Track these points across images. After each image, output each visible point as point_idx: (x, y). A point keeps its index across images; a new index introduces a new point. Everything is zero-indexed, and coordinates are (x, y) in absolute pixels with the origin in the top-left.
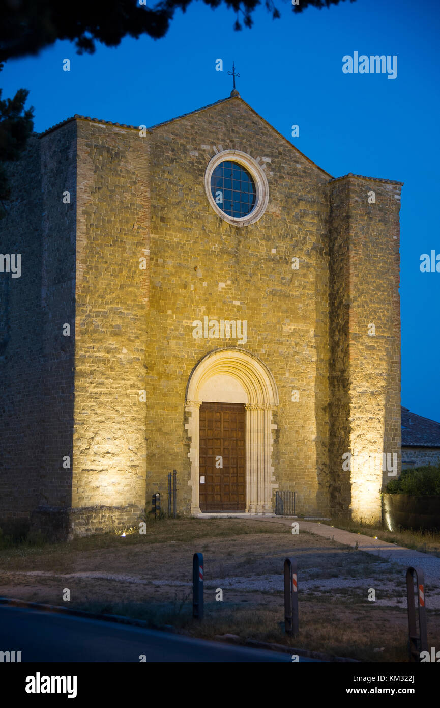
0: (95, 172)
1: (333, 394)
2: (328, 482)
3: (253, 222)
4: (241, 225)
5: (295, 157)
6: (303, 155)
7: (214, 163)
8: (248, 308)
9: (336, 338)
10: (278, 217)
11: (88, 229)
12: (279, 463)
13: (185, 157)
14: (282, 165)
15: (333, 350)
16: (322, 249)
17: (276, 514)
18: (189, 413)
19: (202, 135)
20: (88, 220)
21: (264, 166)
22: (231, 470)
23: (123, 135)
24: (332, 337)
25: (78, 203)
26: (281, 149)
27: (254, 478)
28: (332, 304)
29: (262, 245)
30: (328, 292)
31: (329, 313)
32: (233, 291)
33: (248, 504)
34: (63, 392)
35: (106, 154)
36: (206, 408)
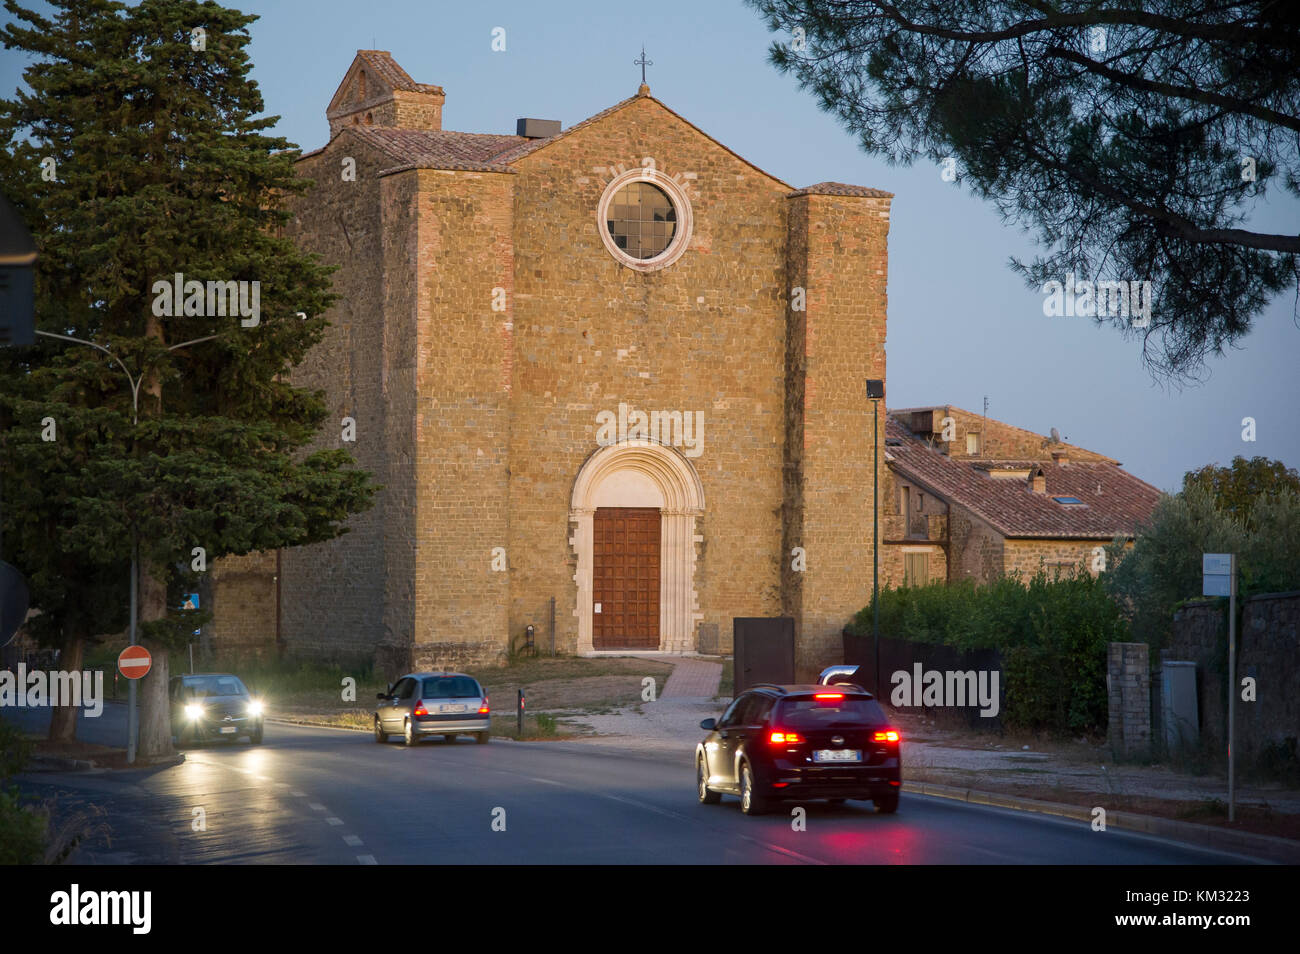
0: (441, 233)
1: (788, 493)
2: (779, 610)
3: (670, 263)
4: (650, 270)
5: (735, 166)
6: (746, 162)
7: (611, 190)
8: (662, 382)
9: (792, 415)
10: (706, 252)
11: (431, 304)
12: (704, 586)
13: (570, 188)
14: (714, 179)
15: (788, 433)
16: (776, 290)
17: (700, 652)
18: (576, 524)
19: (594, 154)
20: (432, 293)
21: (687, 184)
22: (639, 596)
23: (479, 181)
24: (787, 413)
25: (419, 273)
26: (712, 158)
27: (670, 605)
28: (788, 368)
29: (682, 294)
30: (785, 351)
31: (788, 379)
32: (639, 360)
33: (661, 639)
34: (405, 504)
35: (454, 207)
36: (602, 515)
